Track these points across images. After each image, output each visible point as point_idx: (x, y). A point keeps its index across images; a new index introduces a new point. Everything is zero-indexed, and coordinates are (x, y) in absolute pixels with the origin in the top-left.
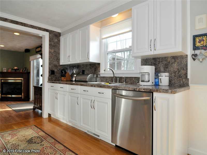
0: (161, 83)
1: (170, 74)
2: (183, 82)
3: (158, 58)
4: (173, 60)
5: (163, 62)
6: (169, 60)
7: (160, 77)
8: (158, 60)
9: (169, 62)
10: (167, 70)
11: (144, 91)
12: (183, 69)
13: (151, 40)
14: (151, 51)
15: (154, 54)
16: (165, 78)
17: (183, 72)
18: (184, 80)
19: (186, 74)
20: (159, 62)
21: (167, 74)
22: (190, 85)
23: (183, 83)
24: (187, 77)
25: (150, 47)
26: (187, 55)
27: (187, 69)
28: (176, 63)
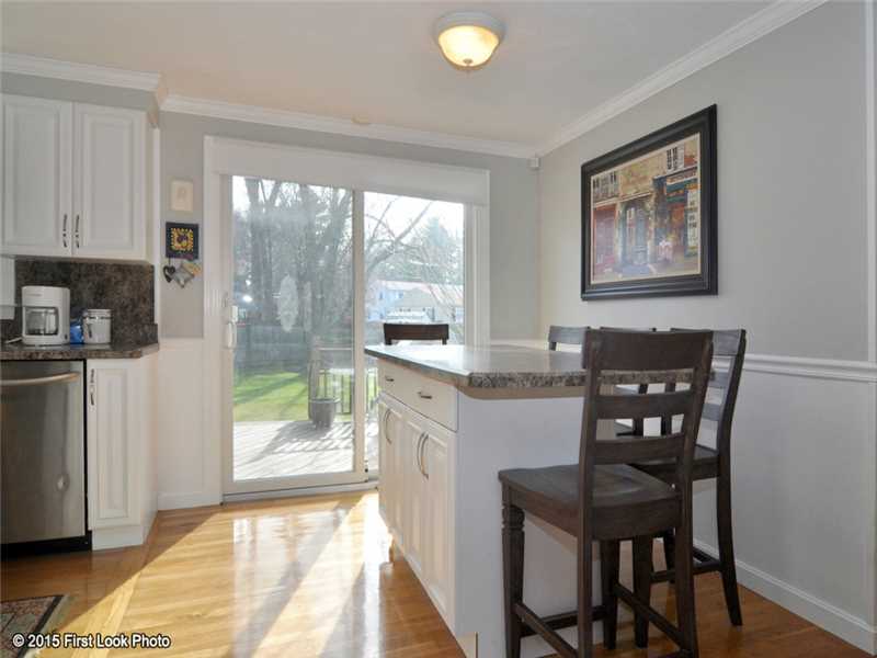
0: (90, 336)
1: (113, 312)
2: (143, 331)
3: (75, 264)
4: (119, 277)
5: (91, 278)
6: (107, 272)
7: (88, 321)
8: (77, 271)
9: (109, 280)
10: (104, 300)
11: (60, 357)
12: (145, 300)
13: (66, 217)
14: (65, 245)
15: (75, 256)
16: (99, 324)
17: (143, 307)
18: (146, 327)
19: (151, 313)
20: (79, 276)
21: (106, 312)
22: (160, 339)
23: (145, 334)
24: (152, 320)
25: (65, 235)
26: (153, 267)
27: (153, 301)
28: (127, 283)
